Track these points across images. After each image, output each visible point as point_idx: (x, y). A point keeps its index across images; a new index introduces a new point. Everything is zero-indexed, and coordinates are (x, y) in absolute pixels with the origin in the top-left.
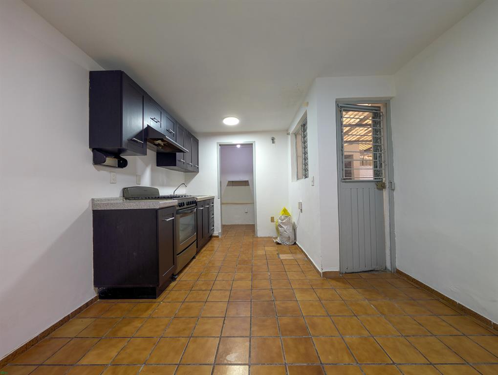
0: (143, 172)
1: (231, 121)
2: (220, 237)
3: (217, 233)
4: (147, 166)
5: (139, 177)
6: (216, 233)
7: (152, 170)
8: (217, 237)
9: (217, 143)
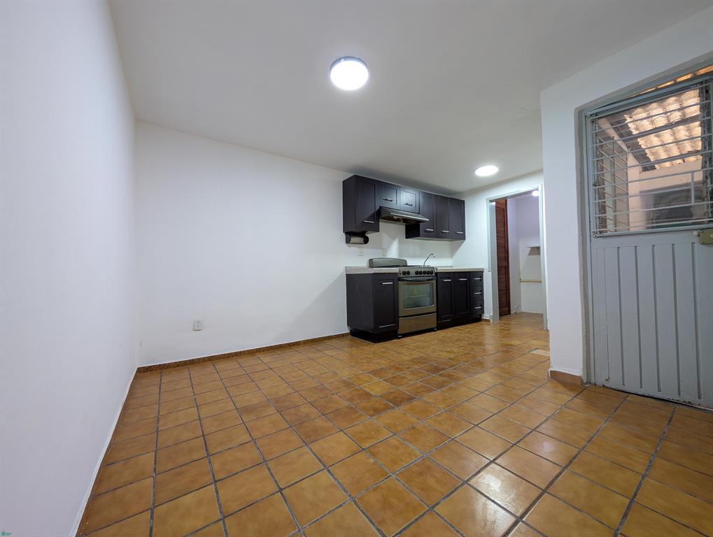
0: (390, 245)
1: (486, 171)
2: (491, 322)
3: (488, 316)
4: (394, 238)
5: (385, 250)
6: (486, 316)
7: (400, 243)
8: (488, 321)
9: (487, 199)
